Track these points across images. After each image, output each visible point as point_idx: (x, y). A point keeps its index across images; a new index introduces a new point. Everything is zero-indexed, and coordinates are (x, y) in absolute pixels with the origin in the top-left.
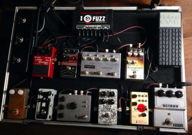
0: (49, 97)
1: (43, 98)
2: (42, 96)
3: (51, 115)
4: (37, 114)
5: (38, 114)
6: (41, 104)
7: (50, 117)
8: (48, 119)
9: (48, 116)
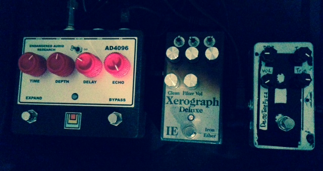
0: (298, 70)
1: (276, 73)
2: (271, 69)
3: (313, 132)
4: (259, 131)
5: (265, 128)
6: (271, 96)
7: (309, 137)
8: (304, 145)
9: (304, 135)
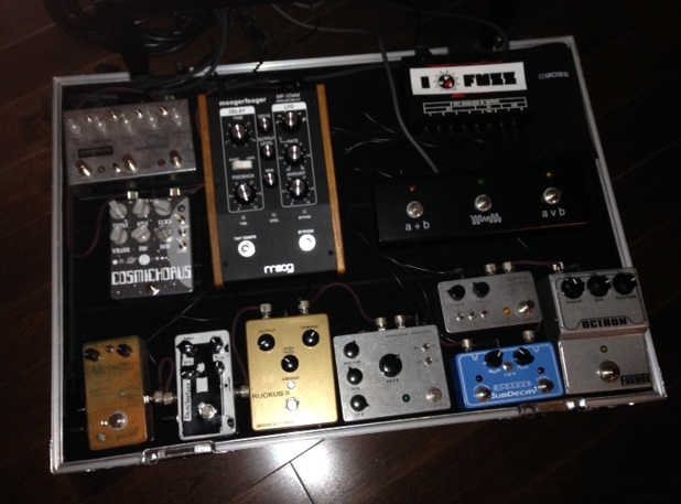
0: (216, 358)
1: (196, 363)
2: (192, 360)
3: (233, 415)
4: (184, 423)
5: (189, 419)
6: (193, 387)
7: (230, 421)
8: (226, 429)
9: (224, 419)
